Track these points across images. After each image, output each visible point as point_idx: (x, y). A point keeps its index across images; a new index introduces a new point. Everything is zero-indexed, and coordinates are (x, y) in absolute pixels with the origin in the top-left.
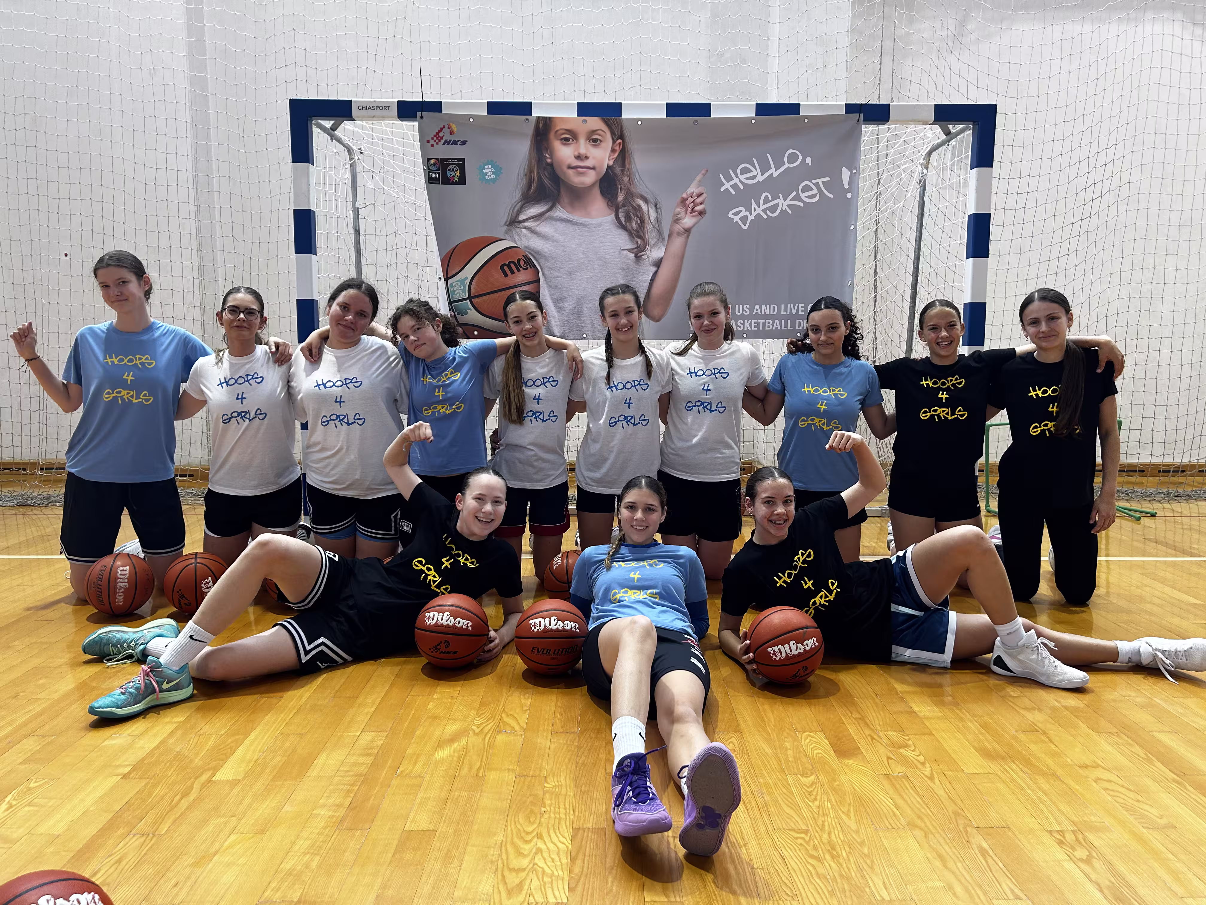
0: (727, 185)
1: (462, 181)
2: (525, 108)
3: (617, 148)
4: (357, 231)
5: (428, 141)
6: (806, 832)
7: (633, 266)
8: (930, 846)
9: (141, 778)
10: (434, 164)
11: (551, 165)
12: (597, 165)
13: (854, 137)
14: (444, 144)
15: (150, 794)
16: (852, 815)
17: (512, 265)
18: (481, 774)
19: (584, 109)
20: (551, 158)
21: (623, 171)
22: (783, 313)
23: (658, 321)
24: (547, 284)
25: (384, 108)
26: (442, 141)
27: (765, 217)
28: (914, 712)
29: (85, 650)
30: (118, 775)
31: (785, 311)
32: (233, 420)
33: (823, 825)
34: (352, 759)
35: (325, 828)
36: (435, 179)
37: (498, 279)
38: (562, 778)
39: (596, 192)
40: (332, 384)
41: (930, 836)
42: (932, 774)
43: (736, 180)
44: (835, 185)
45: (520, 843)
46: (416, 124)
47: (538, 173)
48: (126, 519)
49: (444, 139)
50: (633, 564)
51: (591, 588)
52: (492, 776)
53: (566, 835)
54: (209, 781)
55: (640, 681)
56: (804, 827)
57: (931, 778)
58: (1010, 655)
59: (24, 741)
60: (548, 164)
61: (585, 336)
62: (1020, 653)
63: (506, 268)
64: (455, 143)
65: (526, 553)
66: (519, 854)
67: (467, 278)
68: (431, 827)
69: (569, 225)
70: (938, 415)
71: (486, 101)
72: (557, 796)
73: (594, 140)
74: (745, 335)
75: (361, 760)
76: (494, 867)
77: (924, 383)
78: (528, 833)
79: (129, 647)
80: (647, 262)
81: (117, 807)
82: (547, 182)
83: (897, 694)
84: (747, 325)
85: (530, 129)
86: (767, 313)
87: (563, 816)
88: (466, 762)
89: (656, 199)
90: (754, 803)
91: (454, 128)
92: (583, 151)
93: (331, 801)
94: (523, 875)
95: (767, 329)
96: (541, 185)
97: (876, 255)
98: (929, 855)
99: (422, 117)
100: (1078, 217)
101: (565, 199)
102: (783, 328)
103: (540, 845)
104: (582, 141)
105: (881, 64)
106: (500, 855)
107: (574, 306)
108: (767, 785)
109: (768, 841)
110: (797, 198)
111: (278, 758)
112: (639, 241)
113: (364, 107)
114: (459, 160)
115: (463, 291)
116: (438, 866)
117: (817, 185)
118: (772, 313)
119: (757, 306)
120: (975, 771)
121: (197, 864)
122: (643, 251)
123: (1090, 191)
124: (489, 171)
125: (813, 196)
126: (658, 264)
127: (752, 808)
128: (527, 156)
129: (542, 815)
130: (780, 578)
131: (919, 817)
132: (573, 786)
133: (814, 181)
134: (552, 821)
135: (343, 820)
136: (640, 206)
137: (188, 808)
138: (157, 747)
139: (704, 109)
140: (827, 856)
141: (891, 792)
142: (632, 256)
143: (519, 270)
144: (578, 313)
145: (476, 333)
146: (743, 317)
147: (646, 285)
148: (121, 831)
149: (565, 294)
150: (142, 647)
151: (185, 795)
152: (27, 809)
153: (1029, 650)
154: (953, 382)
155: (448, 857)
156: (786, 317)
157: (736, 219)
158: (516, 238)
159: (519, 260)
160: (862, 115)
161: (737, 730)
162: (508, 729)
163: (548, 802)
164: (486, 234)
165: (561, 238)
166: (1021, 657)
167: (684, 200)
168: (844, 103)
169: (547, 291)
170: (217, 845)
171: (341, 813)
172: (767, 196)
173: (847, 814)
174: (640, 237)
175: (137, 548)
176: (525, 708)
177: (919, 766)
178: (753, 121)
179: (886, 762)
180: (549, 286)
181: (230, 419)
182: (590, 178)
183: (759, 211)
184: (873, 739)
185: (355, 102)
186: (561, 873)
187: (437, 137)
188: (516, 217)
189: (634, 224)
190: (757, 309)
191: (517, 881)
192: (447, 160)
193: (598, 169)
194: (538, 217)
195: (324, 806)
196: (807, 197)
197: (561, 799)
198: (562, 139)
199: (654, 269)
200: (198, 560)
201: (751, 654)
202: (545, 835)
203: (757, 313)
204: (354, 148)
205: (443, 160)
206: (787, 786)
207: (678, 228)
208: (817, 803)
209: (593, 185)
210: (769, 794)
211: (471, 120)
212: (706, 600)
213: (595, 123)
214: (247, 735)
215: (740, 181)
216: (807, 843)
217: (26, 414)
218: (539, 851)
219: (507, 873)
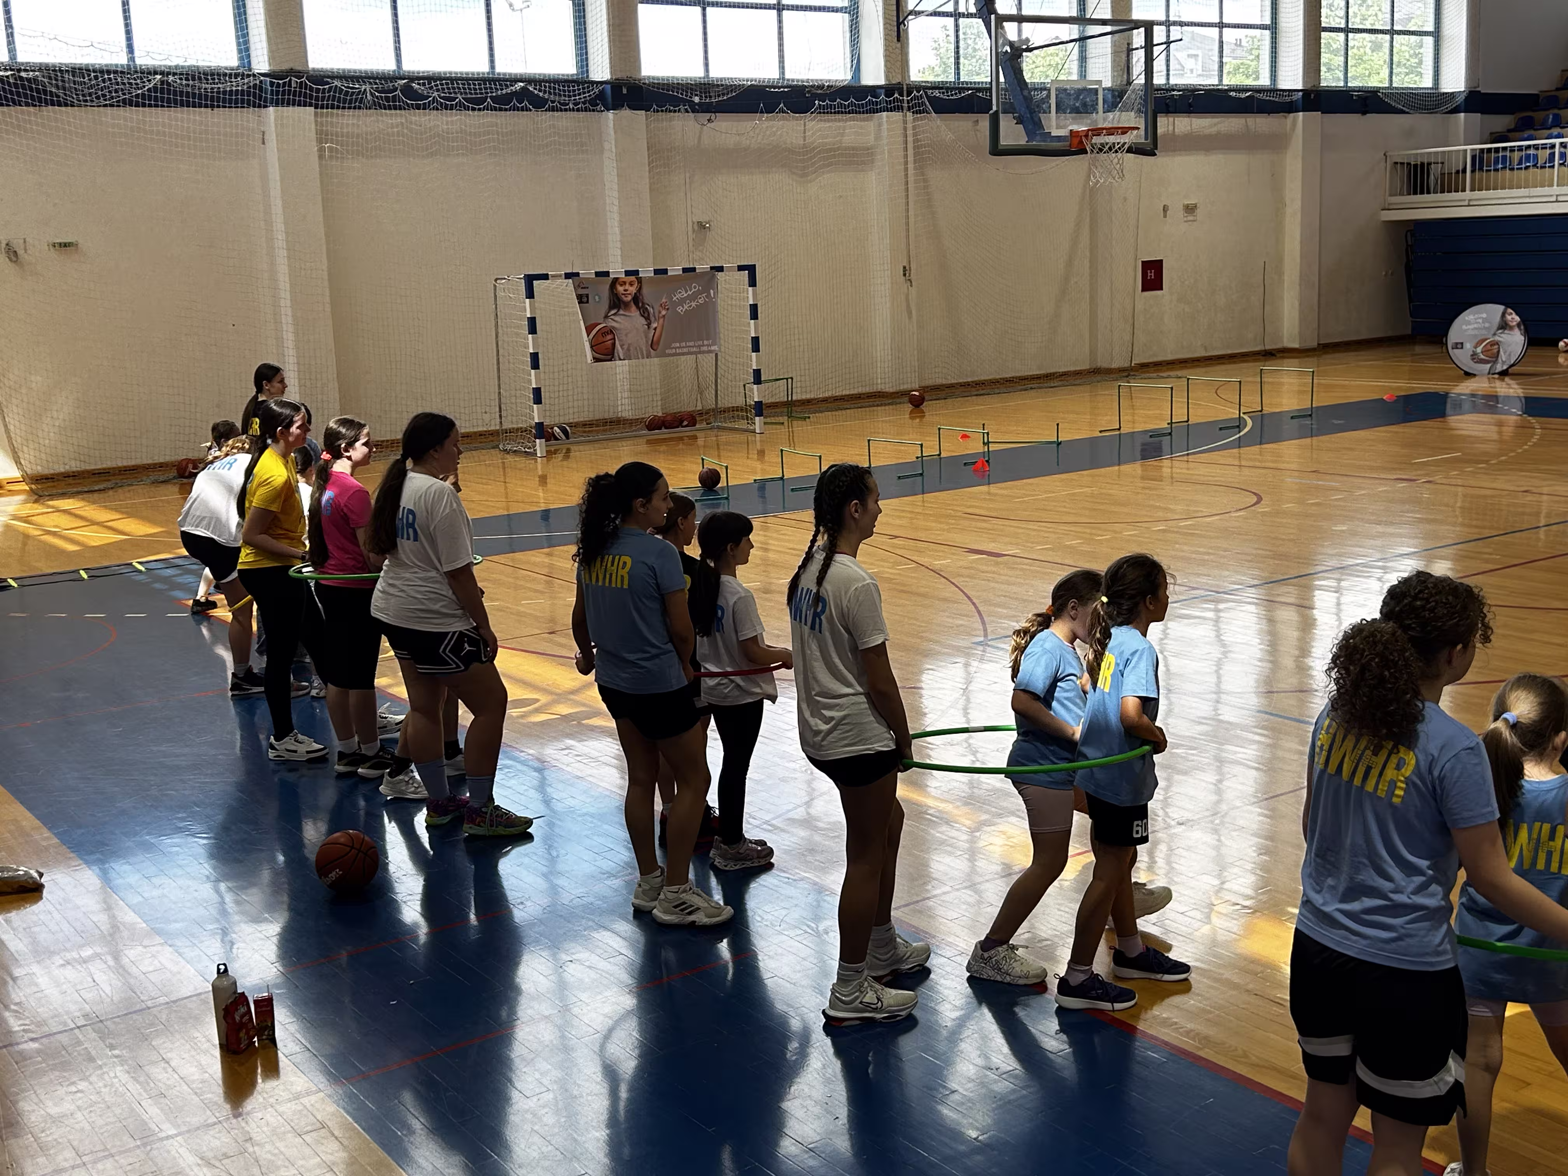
0: (675, 298)
3: (637, 286)
5: (576, 287)
7: (647, 330)
10: (579, 296)
11: (617, 294)
12: (632, 293)
13: (714, 278)
14: (582, 289)
17: (606, 333)
20: (617, 292)
21: (641, 295)
22: (697, 345)
23: (656, 351)
24: (618, 340)
25: (559, 276)
27: (688, 309)
39: (632, 303)
44: (709, 296)
46: (571, 281)
47: (613, 298)
49: (582, 286)
61: (632, 359)
64: (586, 288)
69: (625, 317)
73: (631, 284)
80: (652, 328)
82: (616, 301)
85: (609, 281)
89: (652, 305)
91: (583, 283)
92: (627, 288)
96: (614, 303)
99: (573, 279)
101: (622, 307)
104: (627, 284)
107: (627, 347)
110: (697, 302)
112: (648, 321)
113: (553, 276)
114: (587, 294)
117: (704, 296)
122: (650, 325)
124: (597, 298)
125: (704, 300)
126: (655, 329)
128: (609, 292)
136: (647, 308)
139: (666, 271)
142: (647, 327)
143: (609, 335)
147: (651, 337)
149: (625, 343)
157: (679, 311)
158: (607, 322)
159: (608, 331)
160: (715, 270)
165: (622, 322)
167: (662, 304)
168: (709, 267)
169: (618, 342)
172: (688, 302)
174: (648, 319)
178: (682, 275)
182: (629, 298)
183: (685, 307)
185: (549, 274)
187: (579, 286)
188: (607, 314)
189: (646, 315)
193: (633, 295)
194: (614, 314)
196: (701, 301)
199: (654, 331)
205: (582, 294)
207: (660, 315)
209: (631, 301)
211: (590, 279)
213: (633, 278)
215: (679, 296)
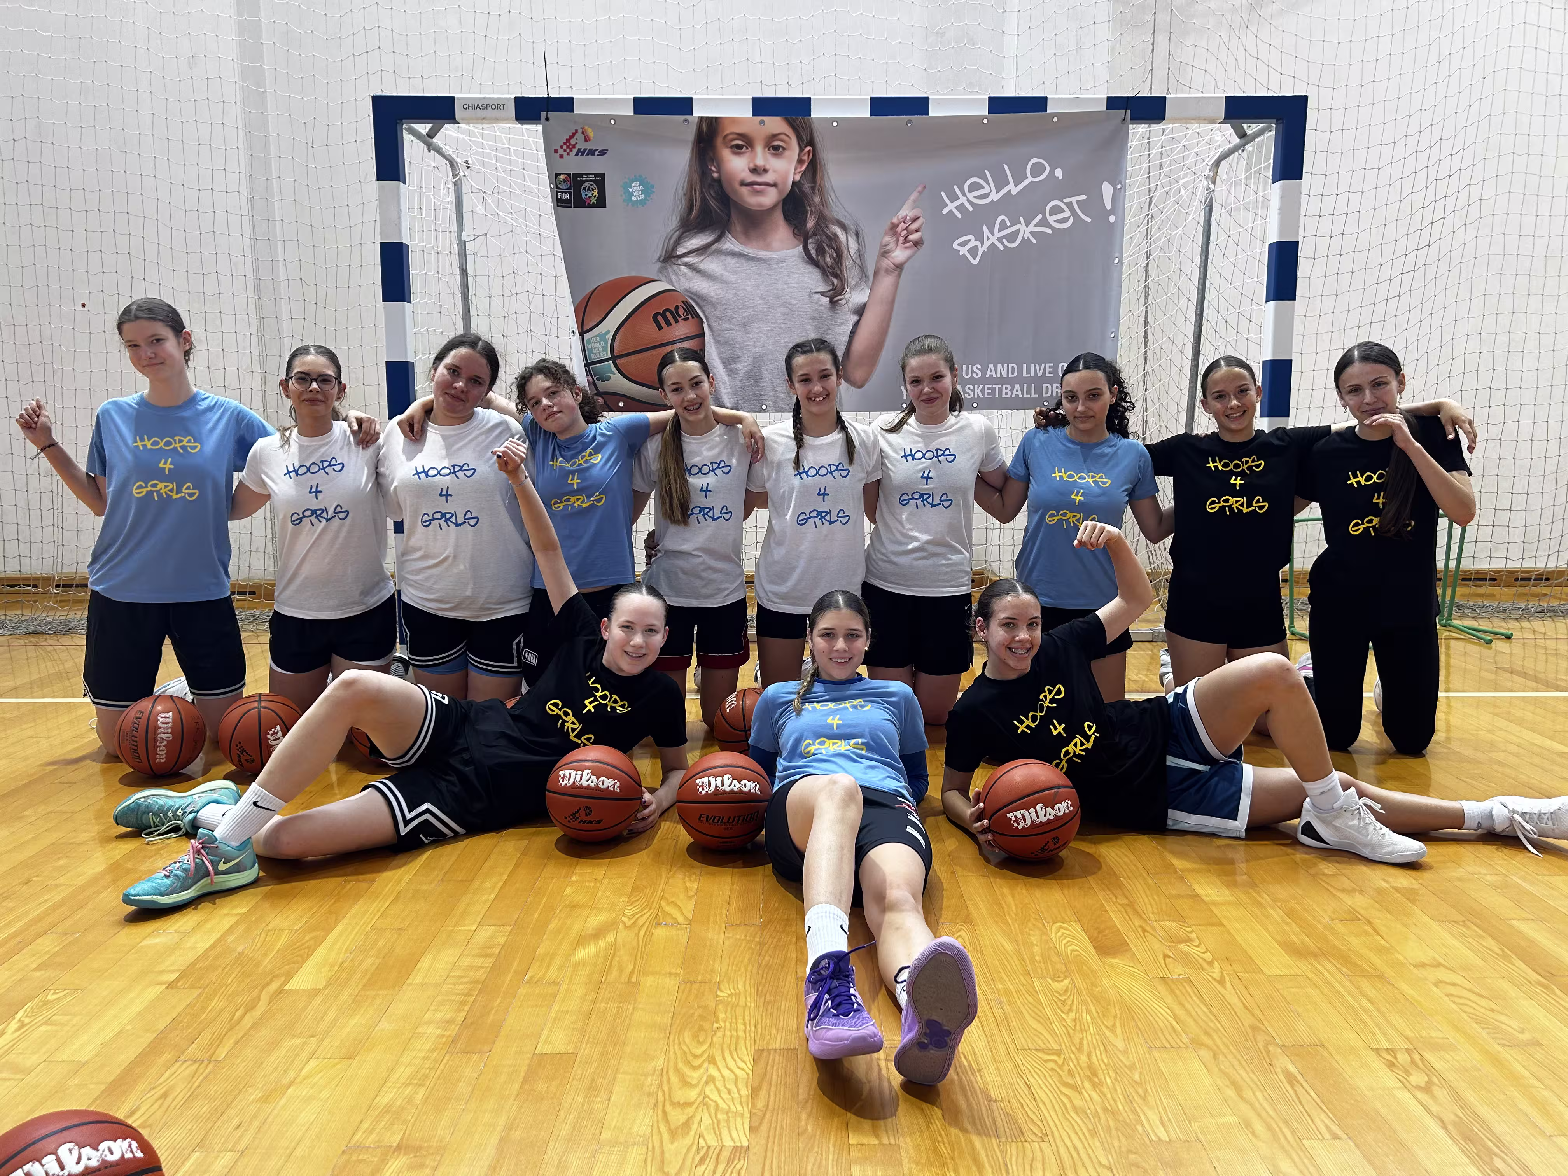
0: (951, 206)
1: (601, 203)
2: (683, 106)
3: (806, 158)
4: (464, 271)
5: (556, 151)
6: (1058, 1053)
7: (827, 314)
8: (1220, 1070)
9: (192, 987)
10: (564, 181)
11: (719, 181)
12: (779, 181)
13: (1120, 140)
14: (577, 154)
15: (204, 1009)
16: (1119, 1030)
17: (668, 314)
18: (634, 979)
19: (762, 106)
20: (718, 172)
21: (813, 188)
22: (1025, 375)
23: (860, 387)
24: (714, 338)
25: (498, 107)
26: (575, 151)
27: (1002, 248)
28: (1198, 896)
29: (118, 820)
30: (161, 984)
31: (1029, 372)
32: (306, 521)
33: (1081, 1043)
34: (466, 961)
35: (432, 1051)
36: (566, 201)
37: (649, 331)
38: (740, 985)
39: (779, 216)
40: (435, 472)
41: (1221, 1057)
42: (1222, 977)
43: (962, 200)
44: (1093, 205)
45: (686, 1070)
46: (539, 128)
47: (702, 192)
48: (168, 651)
49: (577, 147)
50: (831, 705)
51: (776, 738)
52: (649, 981)
53: (746, 1058)
54: (281, 991)
55: (841, 859)
56: (1056, 1047)
57: (1221, 982)
58: (1323, 821)
59: (39, 941)
60: (714, 180)
61: (764, 407)
62: (1336, 818)
63: (660, 318)
64: (591, 152)
65: (691, 692)
66: (685, 1083)
67: (608, 332)
68: (570, 1049)
69: (743, 261)
70: (1230, 507)
71: (632, 97)
72: (735, 1006)
73: (775, 148)
74: (975, 405)
75: (479, 962)
76: (653, 1101)
77: (1212, 465)
78: (696, 1056)
79: (175, 816)
80: (846, 309)
81: (161, 1026)
82: (713, 203)
83: (1176, 872)
84: (978, 391)
85: (690, 134)
86: (1005, 375)
87: (741, 1034)
88: (615, 963)
89: (857, 225)
90: (990, 1015)
91: (591, 133)
92: (760, 162)
93: (439, 1015)
94: (690, 1111)
95: (1004, 396)
96: (705, 209)
97: (1146, 297)
98: (1219, 1082)
99: (547, 119)
100: (1412, 246)
101: (737, 227)
102: (1025, 395)
103: (713, 1071)
104: (759, 149)
105: (1153, 44)
106: (660, 1085)
107: (749, 368)
108: (1007, 992)
109: (1009, 1065)
110: (1044, 223)
111: (370, 961)
112: (835, 281)
113: (472, 106)
114: (596, 175)
115: (604, 349)
116: (580, 1099)
117: (1069, 205)
118: (1010, 375)
119: (991, 366)
120: (1279, 972)
121: (265, 1099)
122: (840, 294)
123: (1428, 211)
124: (636, 189)
125: (1065, 220)
126: (860, 311)
127: (988, 1022)
128: (687, 168)
129: (715, 1032)
130: (1022, 722)
131: (1207, 1033)
132: (754, 993)
133: (1065, 200)
134: (727, 1040)
135: (455, 1041)
136: (836, 235)
137: (255, 1026)
138: (213, 947)
139: (920, 106)
140: (1087, 1085)
141: (1169, 1000)
142: (825, 300)
143: (677, 321)
144: (755, 376)
145: (621, 404)
146: (973, 381)
147: (845, 339)
148: (166, 1056)
149: (738, 352)
150: (191, 816)
151: (250, 1008)
152: (44, 1028)
153: (1348, 815)
154: (1250, 464)
155: (592, 1089)
156: (1029, 381)
157: (963, 251)
158: (674, 278)
159: (677, 308)
160: (1129, 111)
161: (968, 920)
162: (670, 921)
163: (722, 1016)
164: (633, 274)
165: (732, 278)
166: (1338, 823)
167: (894, 227)
168: (1105, 96)
169: (714, 348)
170: (292, 1074)
171: (454, 1030)
172: (1003, 221)
173: (1113, 1030)
174: (836, 276)
175: (183, 689)
176: (691, 894)
177: (1205, 965)
178: (985, 121)
179: (1163, 962)
180: (717, 342)
181: (301, 519)
182: (770, 198)
183: (993, 240)
184: (1144, 931)
185: (458, 98)
186: (739, 1108)
187: (568, 144)
188: (674, 248)
189: (828, 259)
190: (991, 371)
191: (683, 1119)
192: (581, 175)
193: (780, 186)
194: (700, 251)
195: (429, 1023)
196: (1056, 221)
197: (739, 1011)
198: (732, 147)
199: (855, 318)
200: (263, 704)
201: (986, 821)
202: (718, 1059)
203: (991, 376)
204: (459, 160)
205: (576, 175)
206: (1033, 993)
207: (886, 263)
208: (1072, 1015)
209: (773, 208)
210: (1010, 1004)
211: (613, 122)
212: (924, 752)
213: (775, 124)
214: (329, 931)
215: (968, 201)
216: (1061, 1067)
217: (35, 514)
218: (711, 1079)
219: (669, 1108)
